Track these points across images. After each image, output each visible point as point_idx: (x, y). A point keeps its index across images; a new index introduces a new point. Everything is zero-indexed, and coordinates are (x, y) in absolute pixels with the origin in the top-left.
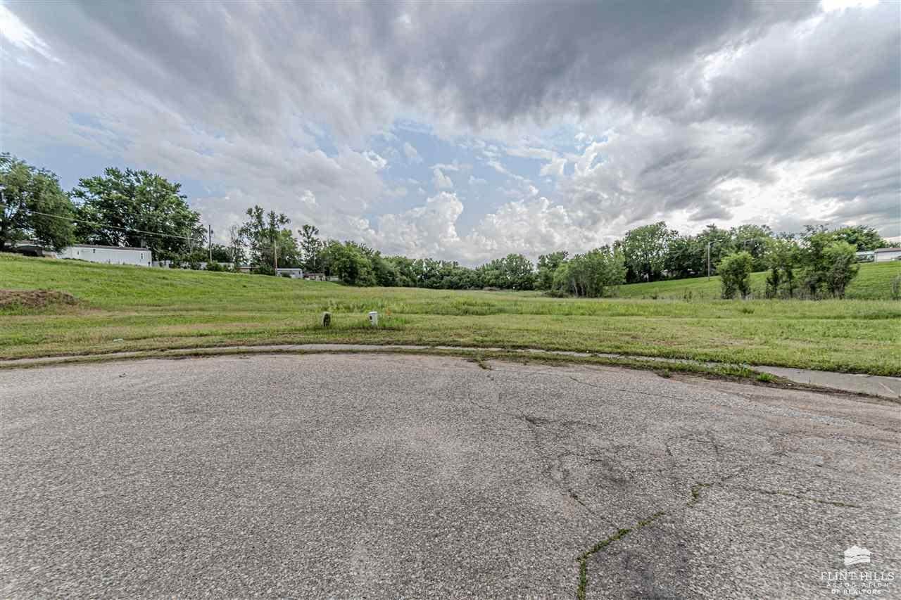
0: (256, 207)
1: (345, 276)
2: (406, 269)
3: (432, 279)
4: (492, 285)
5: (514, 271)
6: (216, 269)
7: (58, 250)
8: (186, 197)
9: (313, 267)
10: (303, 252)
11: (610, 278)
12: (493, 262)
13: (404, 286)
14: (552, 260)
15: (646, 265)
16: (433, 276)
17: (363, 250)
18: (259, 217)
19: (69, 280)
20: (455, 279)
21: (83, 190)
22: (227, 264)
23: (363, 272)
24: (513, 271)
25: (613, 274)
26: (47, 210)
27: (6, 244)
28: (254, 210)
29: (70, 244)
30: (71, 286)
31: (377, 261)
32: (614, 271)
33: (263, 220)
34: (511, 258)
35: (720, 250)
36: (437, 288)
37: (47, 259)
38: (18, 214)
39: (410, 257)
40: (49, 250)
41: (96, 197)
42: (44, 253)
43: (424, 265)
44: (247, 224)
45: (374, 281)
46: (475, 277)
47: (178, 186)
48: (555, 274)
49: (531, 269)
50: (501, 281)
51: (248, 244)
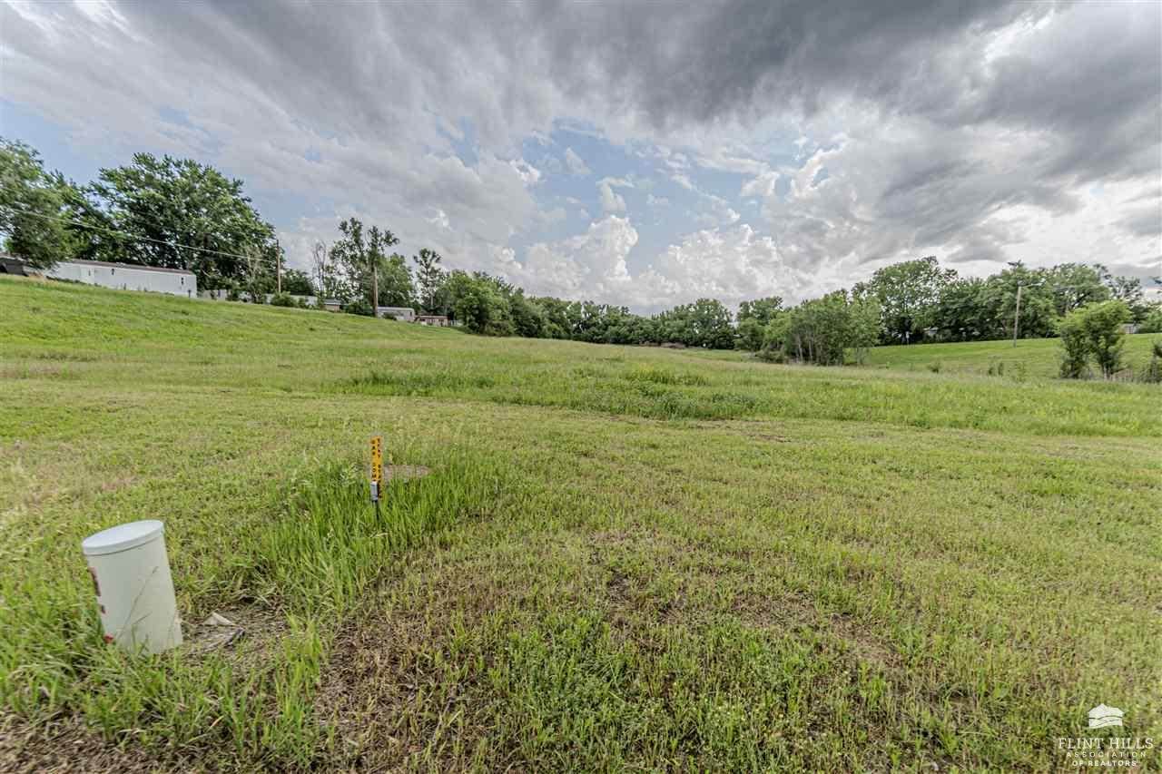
0: (352, 220)
1: (470, 321)
2: (557, 314)
3: (593, 329)
4: (673, 341)
5: (705, 323)
6: (287, 303)
8: (249, 201)
9: (432, 308)
10: (420, 286)
11: (857, 336)
12: (676, 309)
13: (553, 337)
14: (759, 308)
15: (904, 319)
16: (594, 325)
17: (499, 286)
18: (356, 234)
20: (624, 330)
21: (105, 184)
22: (304, 297)
23: (495, 315)
24: (702, 322)
25: (862, 332)
28: (349, 224)
31: (518, 301)
32: (863, 326)
33: (362, 238)
34: (702, 303)
35: (1028, 300)
36: (598, 342)
39: (564, 299)
40: (34, 266)
41: (122, 195)
43: (583, 310)
44: (339, 243)
45: (512, 329)
46: (651, 328)
47: (237, 184)
48: (767, 328)
49: (729, 320)
50: (686, 336)
51: (342, 271)
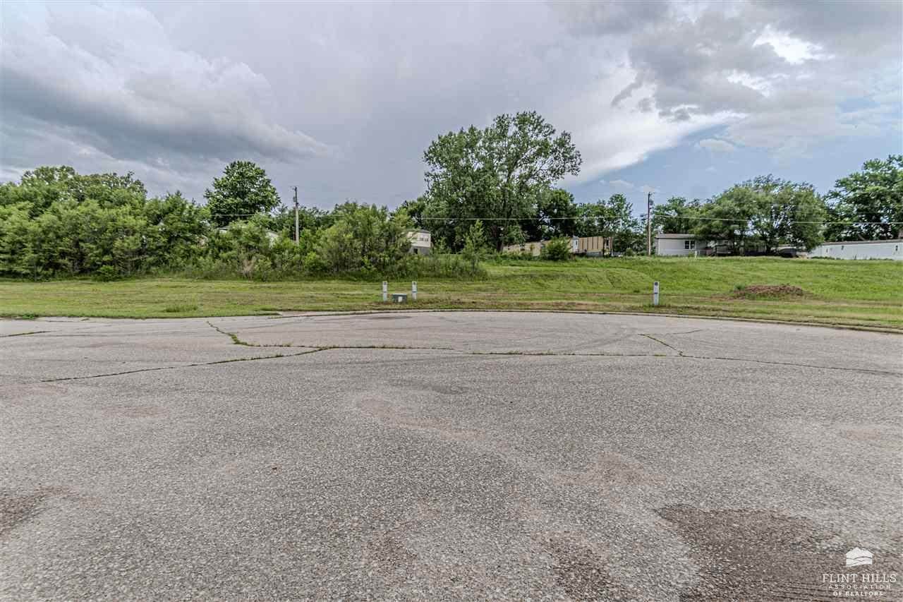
7: (808, 250)
19: (810, 277)
21: (838, 190)
26: (802, 218)
27: (772, 249)
29: (819, 244)
30: (812, 282)
37: (801, 259)
38: (782, 225)
40: (802, 251)
41: (851, 194)
42: (798, 253)
